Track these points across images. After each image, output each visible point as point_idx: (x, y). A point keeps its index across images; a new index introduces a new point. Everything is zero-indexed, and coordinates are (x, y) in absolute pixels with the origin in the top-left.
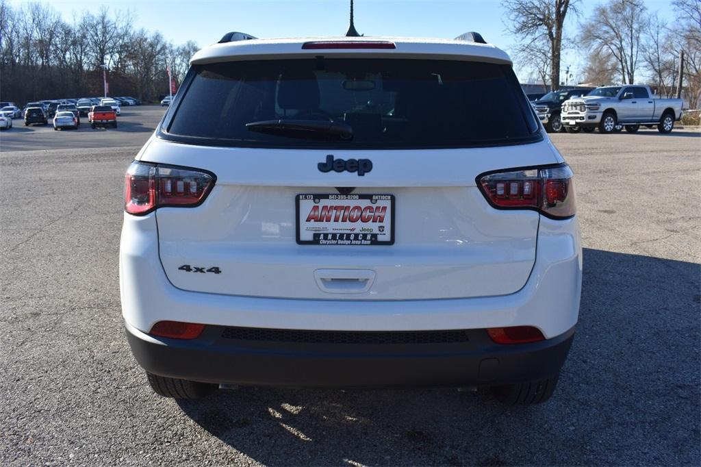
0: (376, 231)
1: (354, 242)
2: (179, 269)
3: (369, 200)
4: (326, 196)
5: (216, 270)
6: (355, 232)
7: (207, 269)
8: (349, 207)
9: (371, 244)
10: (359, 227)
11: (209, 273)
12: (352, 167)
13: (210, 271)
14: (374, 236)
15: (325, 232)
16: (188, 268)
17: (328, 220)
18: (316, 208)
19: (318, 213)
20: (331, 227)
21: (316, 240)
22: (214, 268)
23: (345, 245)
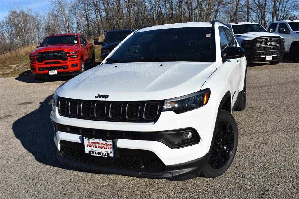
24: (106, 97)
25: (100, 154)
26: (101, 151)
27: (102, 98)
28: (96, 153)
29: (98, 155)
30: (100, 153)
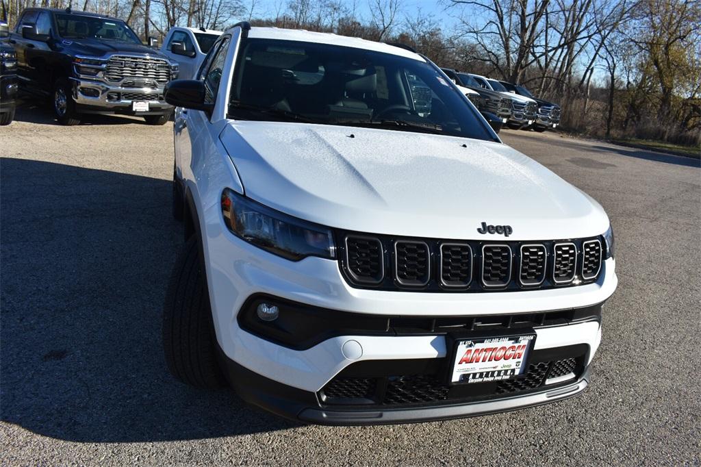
24: (507, 230)
25: (492, 375)
26: (494, 368)
27: (496, 233)
28: (481, 375)
29: (486, 379)
30: (493, 372)
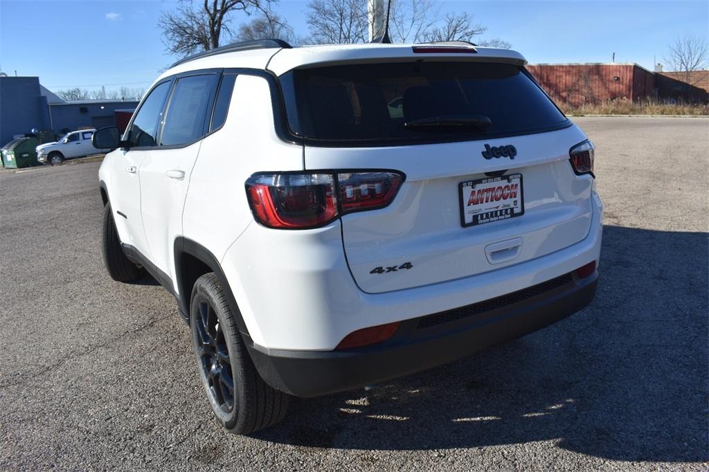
0: (512, 206)
1: (500, 217)
2: (371, 273)
3: (506, 181)
4: (479, 181)
5: (408, 266)
6: (500, 208)
7: (399, 266)
8: (494, 188)
9: (511, 217)
10: (501, 204)
11: (402, 270)
12: (497, 153)
13: (402, 267)
14: (512, 209)
15: (481, 212)
16: (380, 270)
17: (482, 203)
18: (473, 193)
19: (475, 197)
20: (484, 208)
21: (475, 220)
22: (406, 264)
23: (495, 222)
